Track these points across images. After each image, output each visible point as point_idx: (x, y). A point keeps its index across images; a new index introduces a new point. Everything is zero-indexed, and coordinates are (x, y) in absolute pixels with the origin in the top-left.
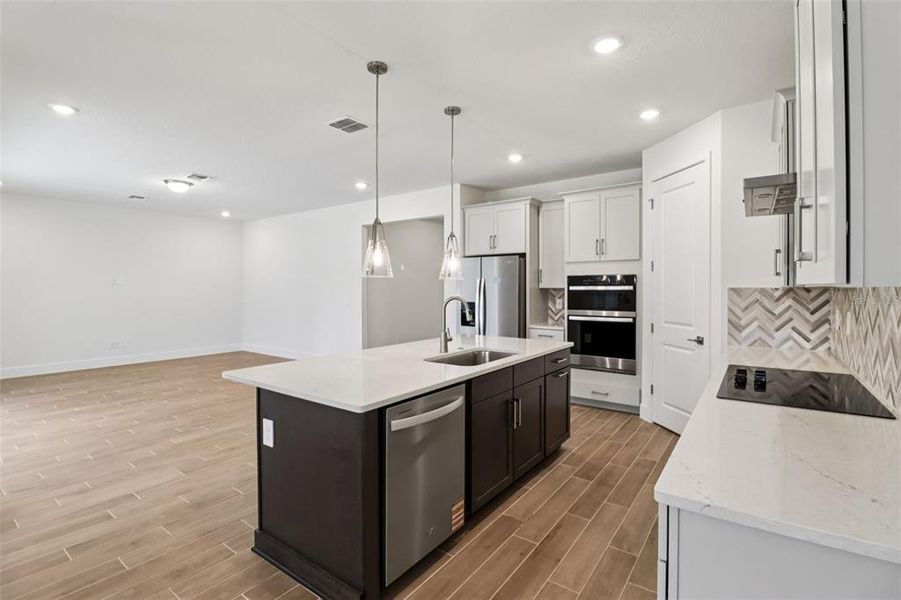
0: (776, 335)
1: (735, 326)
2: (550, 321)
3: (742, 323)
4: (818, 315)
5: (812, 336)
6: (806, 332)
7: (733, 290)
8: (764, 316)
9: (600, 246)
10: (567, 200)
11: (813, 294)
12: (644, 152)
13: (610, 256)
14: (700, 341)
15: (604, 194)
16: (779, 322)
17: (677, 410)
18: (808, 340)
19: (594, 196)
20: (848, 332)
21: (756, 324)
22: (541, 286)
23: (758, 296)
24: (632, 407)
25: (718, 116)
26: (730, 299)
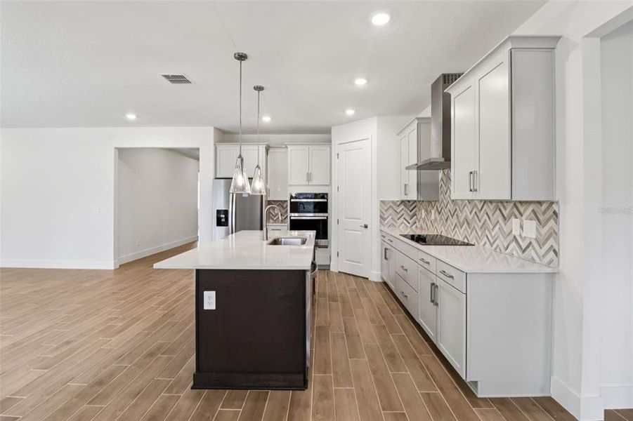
0: (398, 221)
1: (383, 218)
2: (271, 220)
3: (385, 216)
4: (412, 212)
5: (411, 222)
6: (409, 220)
7: (382, 201)
8: (394, 213)
9: (309, 177)
10: (289, 147)
11: (411, 203)
12: (333, 128)
13: (314, 182)
14: (366, 227)
15: (312, 148)
16: (399, 216)
17: (352, 263)
18: (409, 223)
19: (306, 148)
20: (433, 218)
21: (390, 217)
22: (269, 199)
23: (391, 204)
24: (327, 265)
25: (376, 118)
26: (381, 205)
